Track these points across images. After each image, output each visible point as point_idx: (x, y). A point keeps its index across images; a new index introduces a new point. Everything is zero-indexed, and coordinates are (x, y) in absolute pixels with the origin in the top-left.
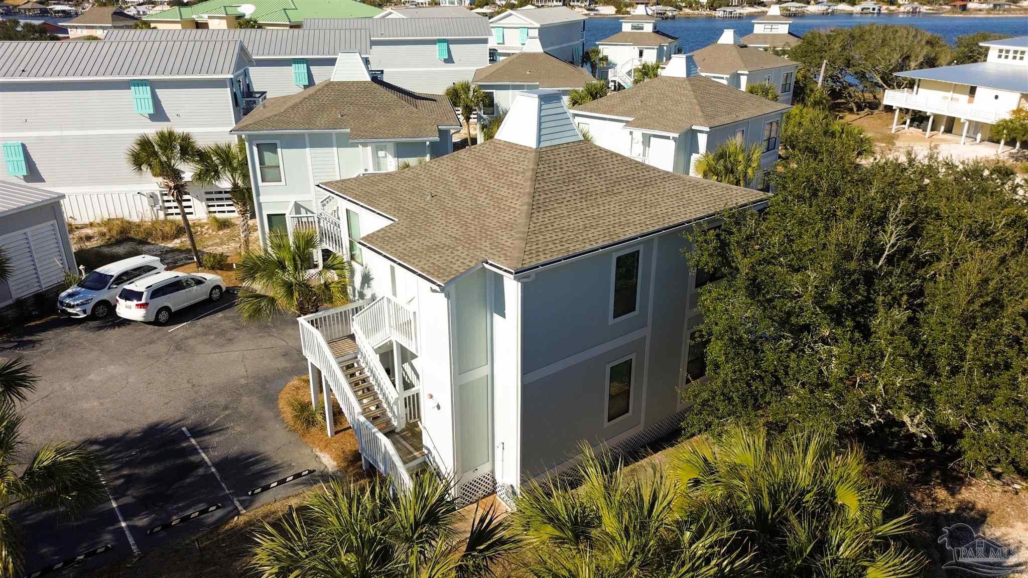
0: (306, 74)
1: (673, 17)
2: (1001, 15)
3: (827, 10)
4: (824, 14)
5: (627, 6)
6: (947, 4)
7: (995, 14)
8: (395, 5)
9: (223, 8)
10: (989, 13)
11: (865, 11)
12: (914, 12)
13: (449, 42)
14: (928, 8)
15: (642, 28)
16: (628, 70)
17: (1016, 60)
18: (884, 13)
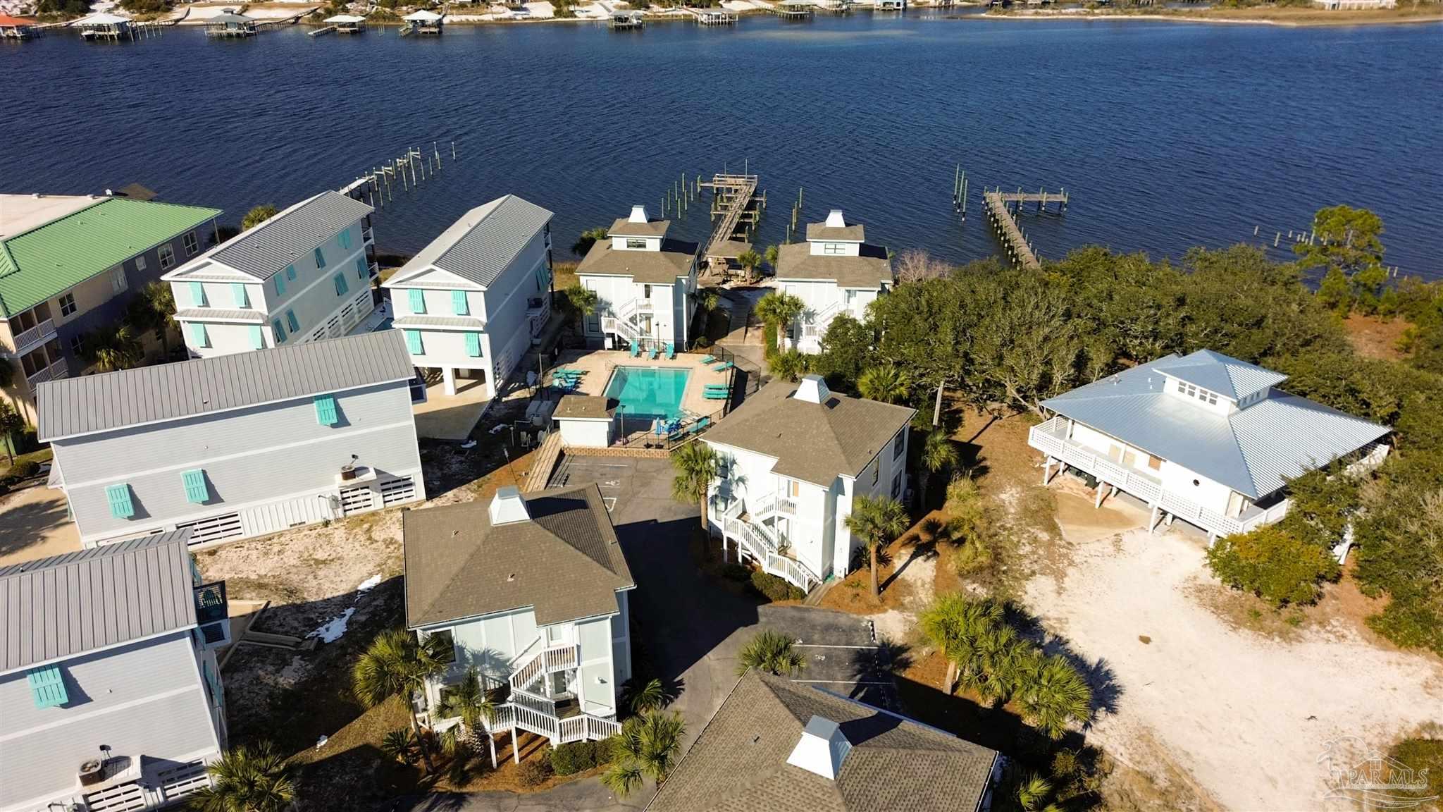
5: (569, 4)
7: (1043, 15)
13: (335, 397)
15: (643, 246)
16: (630, 315)
17: (1206, 405)
18: (910, 9)
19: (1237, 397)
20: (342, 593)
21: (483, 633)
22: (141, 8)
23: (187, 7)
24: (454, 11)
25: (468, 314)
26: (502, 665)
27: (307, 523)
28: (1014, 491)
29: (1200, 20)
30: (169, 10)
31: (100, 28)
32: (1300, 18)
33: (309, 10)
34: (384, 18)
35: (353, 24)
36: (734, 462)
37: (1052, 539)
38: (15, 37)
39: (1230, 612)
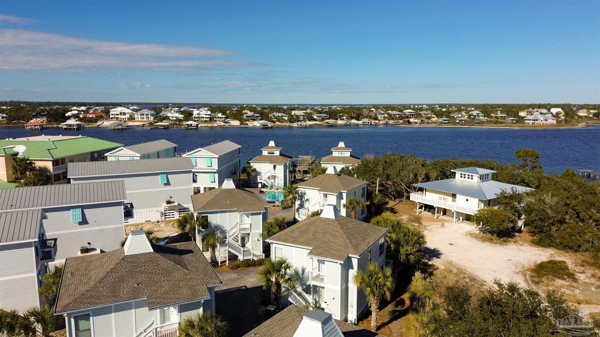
0: (81, 215)
1: (272, 127)
2: (425, 125)
3: (347, 123)
4: (345, 125)
5: (246, 121)
6: (401, 120)
7: (423, 125)
8: (106, 119)
9: (3, 150)
10: (420, 125)
11: (364, 124)
12: (387, 124)
13: (167, 174)
14: (393, 121)
15: (273, 153)
16: (268, 176)
17: (470, 180)
18: (373, 124)
19: (479, 174)
20: (164, 237)
21: (219, 217)
22: (86, 121)
23: (103, 121)
24: (203, 123)
25: (211, 166)
26: (223, 232)
27: (151, 221)
28: (406, 216)
29: (482, 127)
30: (96, 122)
31: (70, 125)
32: (519, 126)
33: (148, 122)
34: (176, 125)
35: (165, 126)
36: (305, 194)
37: (419, 226)
38: (38, 129)
39: (481, 239)
